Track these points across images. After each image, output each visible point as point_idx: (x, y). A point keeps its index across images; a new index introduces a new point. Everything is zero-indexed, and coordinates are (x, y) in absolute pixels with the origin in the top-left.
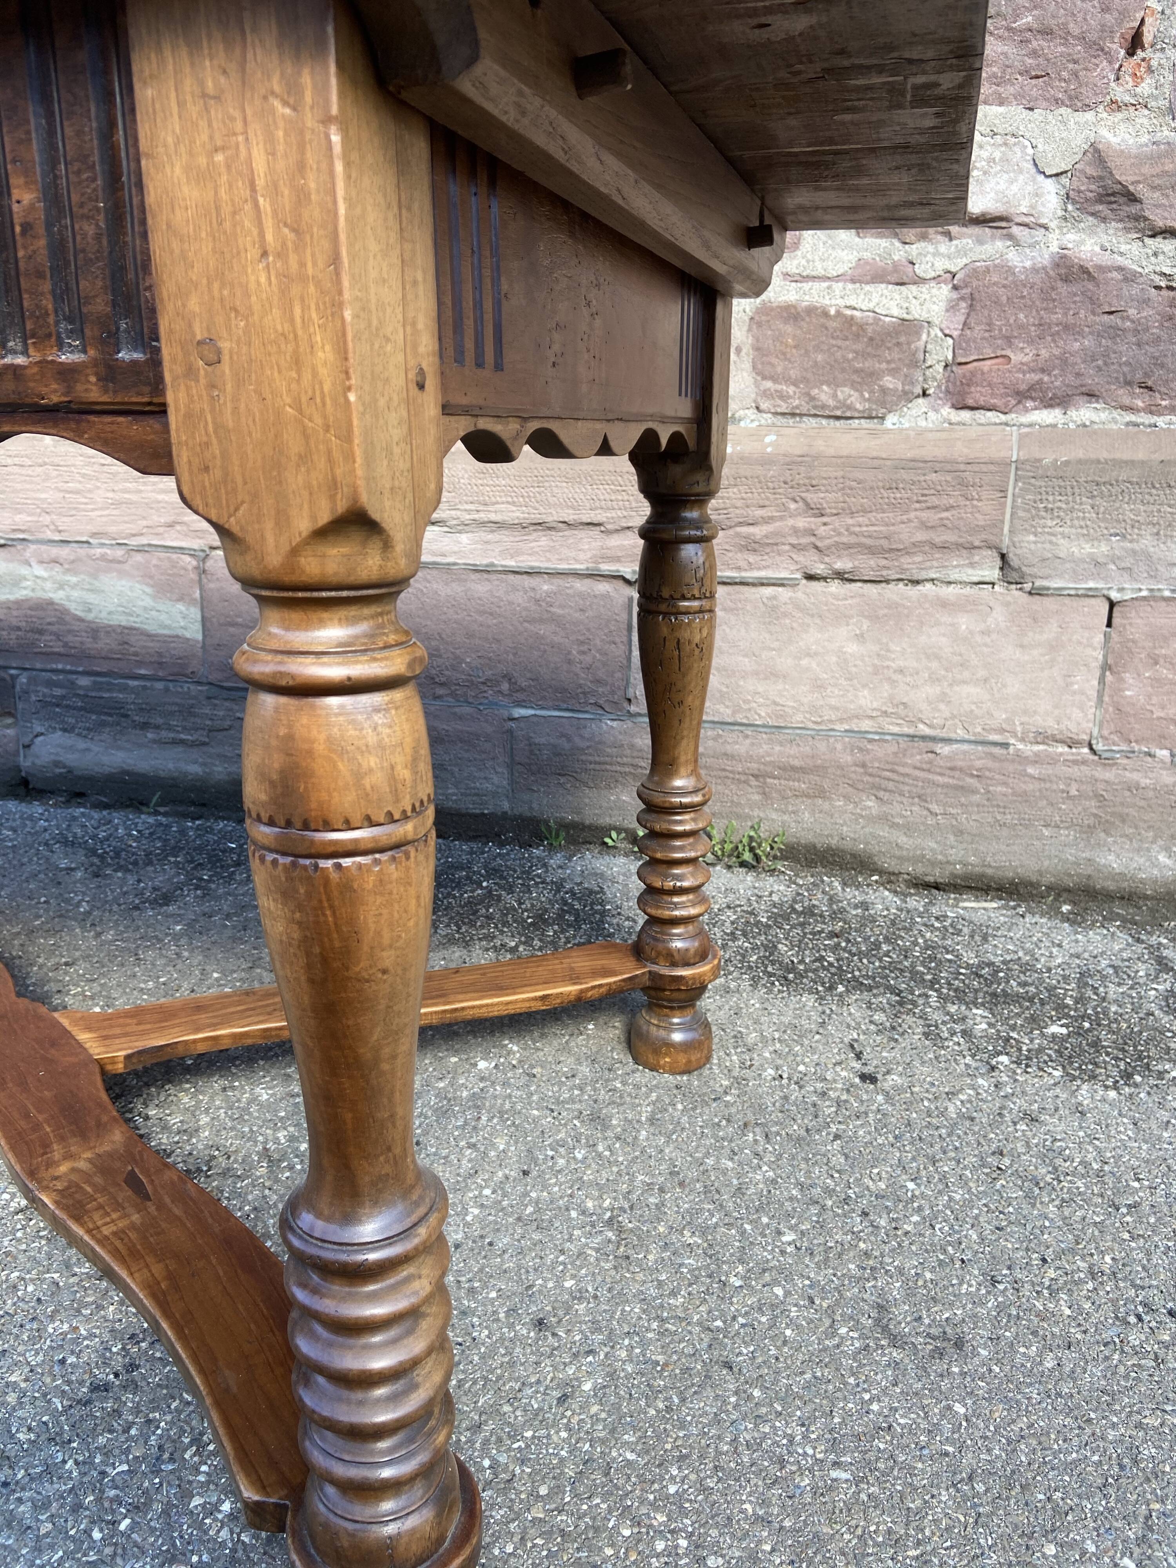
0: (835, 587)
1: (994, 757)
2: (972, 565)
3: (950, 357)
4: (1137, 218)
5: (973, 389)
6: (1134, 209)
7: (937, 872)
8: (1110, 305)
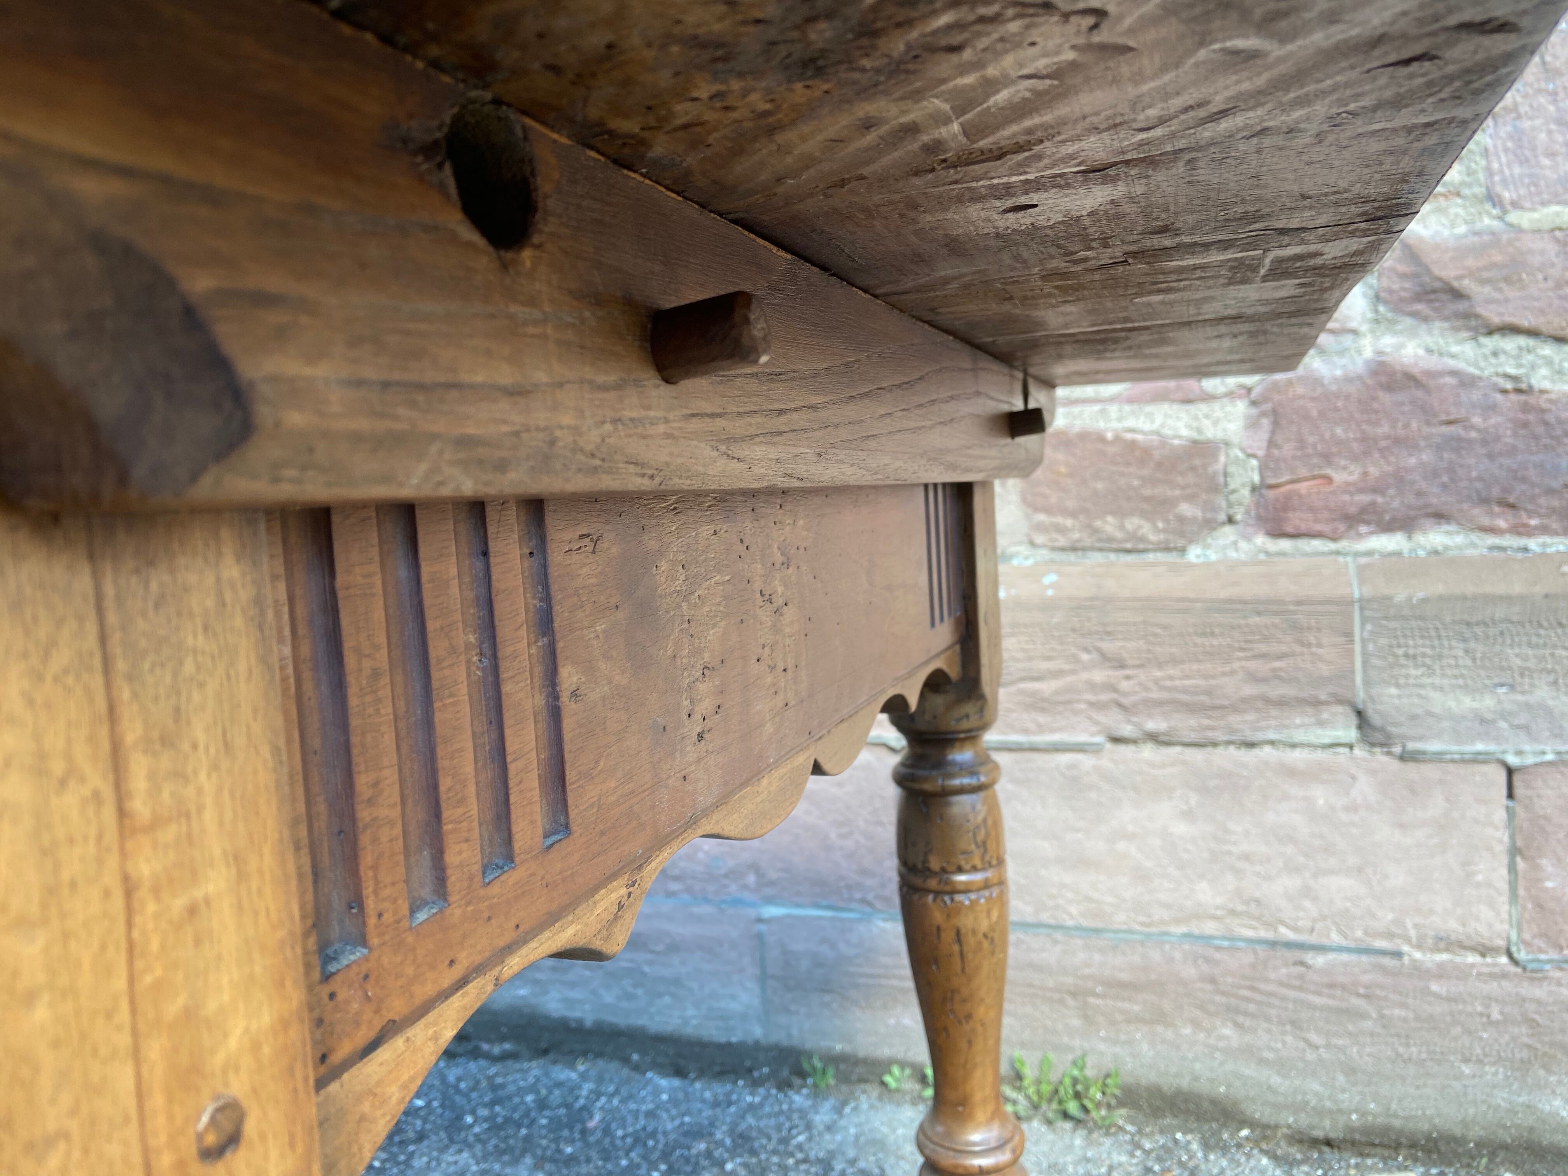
0: (1148, 752)
1: (1384, 970)
2: (1321, 724)
3: (1256, 478)
4: (1467, 316)
5: (1290, 515)
6: (1461, 306)
7: (1327, 1123)
8: (1448, 414)
